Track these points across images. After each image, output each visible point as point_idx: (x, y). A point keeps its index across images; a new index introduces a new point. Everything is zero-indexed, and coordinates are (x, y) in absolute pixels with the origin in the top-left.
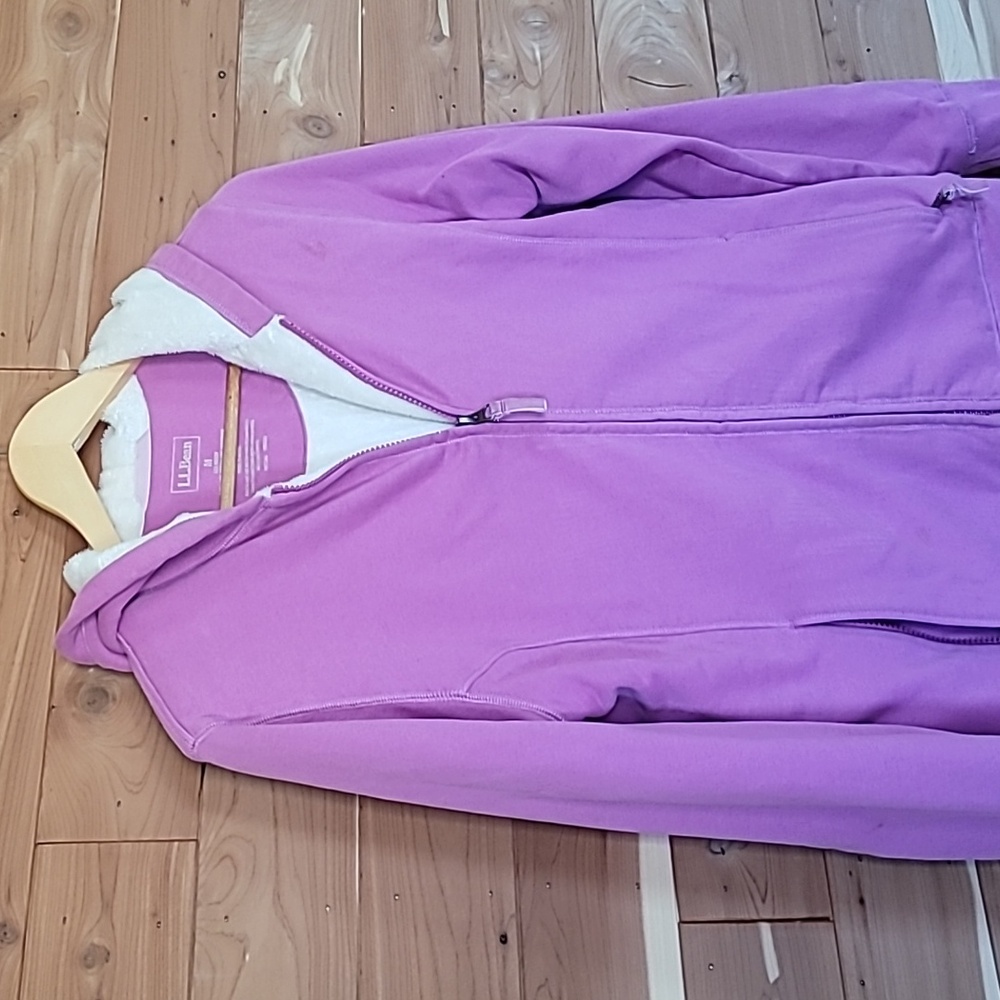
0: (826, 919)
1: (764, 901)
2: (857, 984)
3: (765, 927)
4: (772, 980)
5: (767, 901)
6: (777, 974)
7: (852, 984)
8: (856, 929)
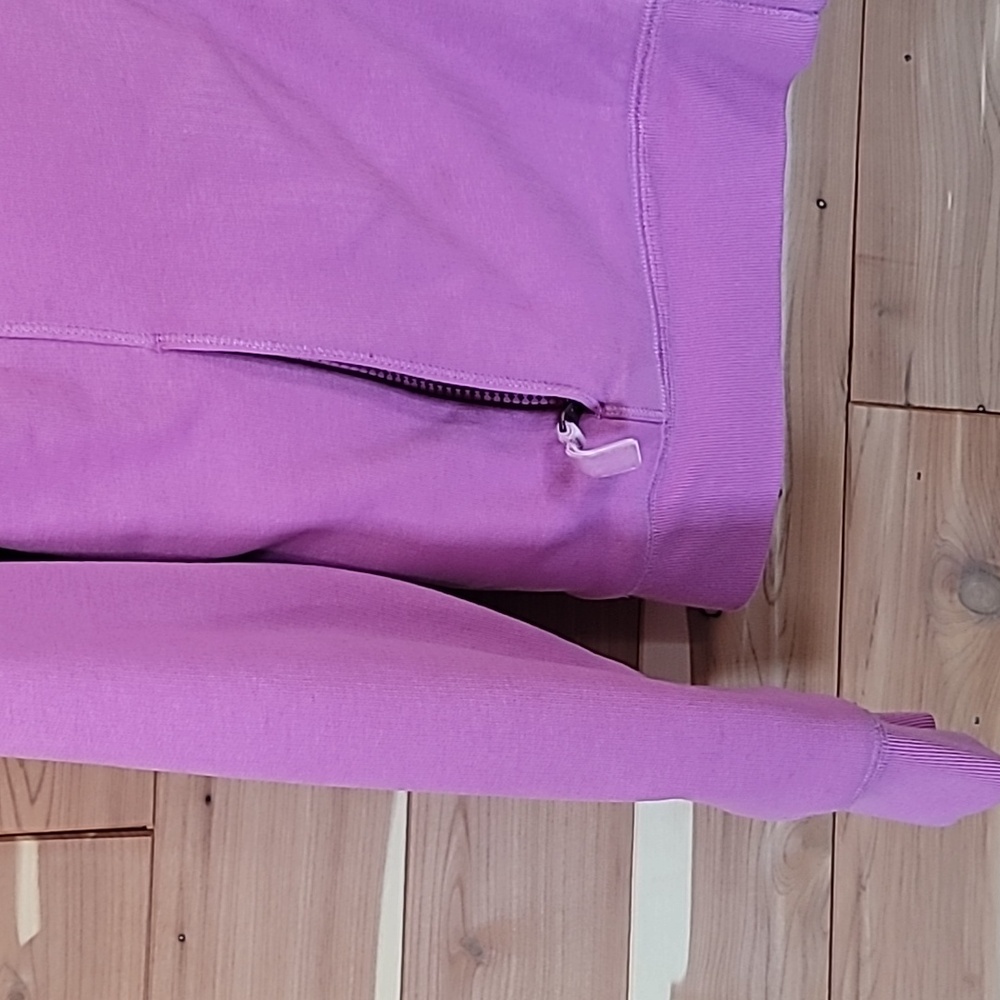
0: (142, 831)
1: (33, 801)
2: (173, 939)
3: (28, 848)
4: (24, 939)
5: (38, 803)
6: (34, 929)
7: (165, 940)
8: (189, 846)
